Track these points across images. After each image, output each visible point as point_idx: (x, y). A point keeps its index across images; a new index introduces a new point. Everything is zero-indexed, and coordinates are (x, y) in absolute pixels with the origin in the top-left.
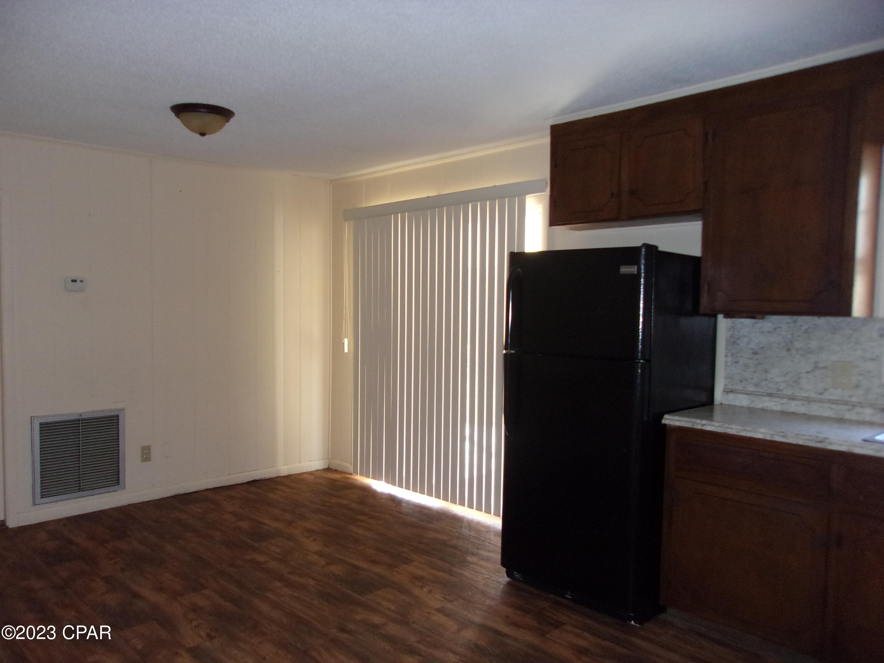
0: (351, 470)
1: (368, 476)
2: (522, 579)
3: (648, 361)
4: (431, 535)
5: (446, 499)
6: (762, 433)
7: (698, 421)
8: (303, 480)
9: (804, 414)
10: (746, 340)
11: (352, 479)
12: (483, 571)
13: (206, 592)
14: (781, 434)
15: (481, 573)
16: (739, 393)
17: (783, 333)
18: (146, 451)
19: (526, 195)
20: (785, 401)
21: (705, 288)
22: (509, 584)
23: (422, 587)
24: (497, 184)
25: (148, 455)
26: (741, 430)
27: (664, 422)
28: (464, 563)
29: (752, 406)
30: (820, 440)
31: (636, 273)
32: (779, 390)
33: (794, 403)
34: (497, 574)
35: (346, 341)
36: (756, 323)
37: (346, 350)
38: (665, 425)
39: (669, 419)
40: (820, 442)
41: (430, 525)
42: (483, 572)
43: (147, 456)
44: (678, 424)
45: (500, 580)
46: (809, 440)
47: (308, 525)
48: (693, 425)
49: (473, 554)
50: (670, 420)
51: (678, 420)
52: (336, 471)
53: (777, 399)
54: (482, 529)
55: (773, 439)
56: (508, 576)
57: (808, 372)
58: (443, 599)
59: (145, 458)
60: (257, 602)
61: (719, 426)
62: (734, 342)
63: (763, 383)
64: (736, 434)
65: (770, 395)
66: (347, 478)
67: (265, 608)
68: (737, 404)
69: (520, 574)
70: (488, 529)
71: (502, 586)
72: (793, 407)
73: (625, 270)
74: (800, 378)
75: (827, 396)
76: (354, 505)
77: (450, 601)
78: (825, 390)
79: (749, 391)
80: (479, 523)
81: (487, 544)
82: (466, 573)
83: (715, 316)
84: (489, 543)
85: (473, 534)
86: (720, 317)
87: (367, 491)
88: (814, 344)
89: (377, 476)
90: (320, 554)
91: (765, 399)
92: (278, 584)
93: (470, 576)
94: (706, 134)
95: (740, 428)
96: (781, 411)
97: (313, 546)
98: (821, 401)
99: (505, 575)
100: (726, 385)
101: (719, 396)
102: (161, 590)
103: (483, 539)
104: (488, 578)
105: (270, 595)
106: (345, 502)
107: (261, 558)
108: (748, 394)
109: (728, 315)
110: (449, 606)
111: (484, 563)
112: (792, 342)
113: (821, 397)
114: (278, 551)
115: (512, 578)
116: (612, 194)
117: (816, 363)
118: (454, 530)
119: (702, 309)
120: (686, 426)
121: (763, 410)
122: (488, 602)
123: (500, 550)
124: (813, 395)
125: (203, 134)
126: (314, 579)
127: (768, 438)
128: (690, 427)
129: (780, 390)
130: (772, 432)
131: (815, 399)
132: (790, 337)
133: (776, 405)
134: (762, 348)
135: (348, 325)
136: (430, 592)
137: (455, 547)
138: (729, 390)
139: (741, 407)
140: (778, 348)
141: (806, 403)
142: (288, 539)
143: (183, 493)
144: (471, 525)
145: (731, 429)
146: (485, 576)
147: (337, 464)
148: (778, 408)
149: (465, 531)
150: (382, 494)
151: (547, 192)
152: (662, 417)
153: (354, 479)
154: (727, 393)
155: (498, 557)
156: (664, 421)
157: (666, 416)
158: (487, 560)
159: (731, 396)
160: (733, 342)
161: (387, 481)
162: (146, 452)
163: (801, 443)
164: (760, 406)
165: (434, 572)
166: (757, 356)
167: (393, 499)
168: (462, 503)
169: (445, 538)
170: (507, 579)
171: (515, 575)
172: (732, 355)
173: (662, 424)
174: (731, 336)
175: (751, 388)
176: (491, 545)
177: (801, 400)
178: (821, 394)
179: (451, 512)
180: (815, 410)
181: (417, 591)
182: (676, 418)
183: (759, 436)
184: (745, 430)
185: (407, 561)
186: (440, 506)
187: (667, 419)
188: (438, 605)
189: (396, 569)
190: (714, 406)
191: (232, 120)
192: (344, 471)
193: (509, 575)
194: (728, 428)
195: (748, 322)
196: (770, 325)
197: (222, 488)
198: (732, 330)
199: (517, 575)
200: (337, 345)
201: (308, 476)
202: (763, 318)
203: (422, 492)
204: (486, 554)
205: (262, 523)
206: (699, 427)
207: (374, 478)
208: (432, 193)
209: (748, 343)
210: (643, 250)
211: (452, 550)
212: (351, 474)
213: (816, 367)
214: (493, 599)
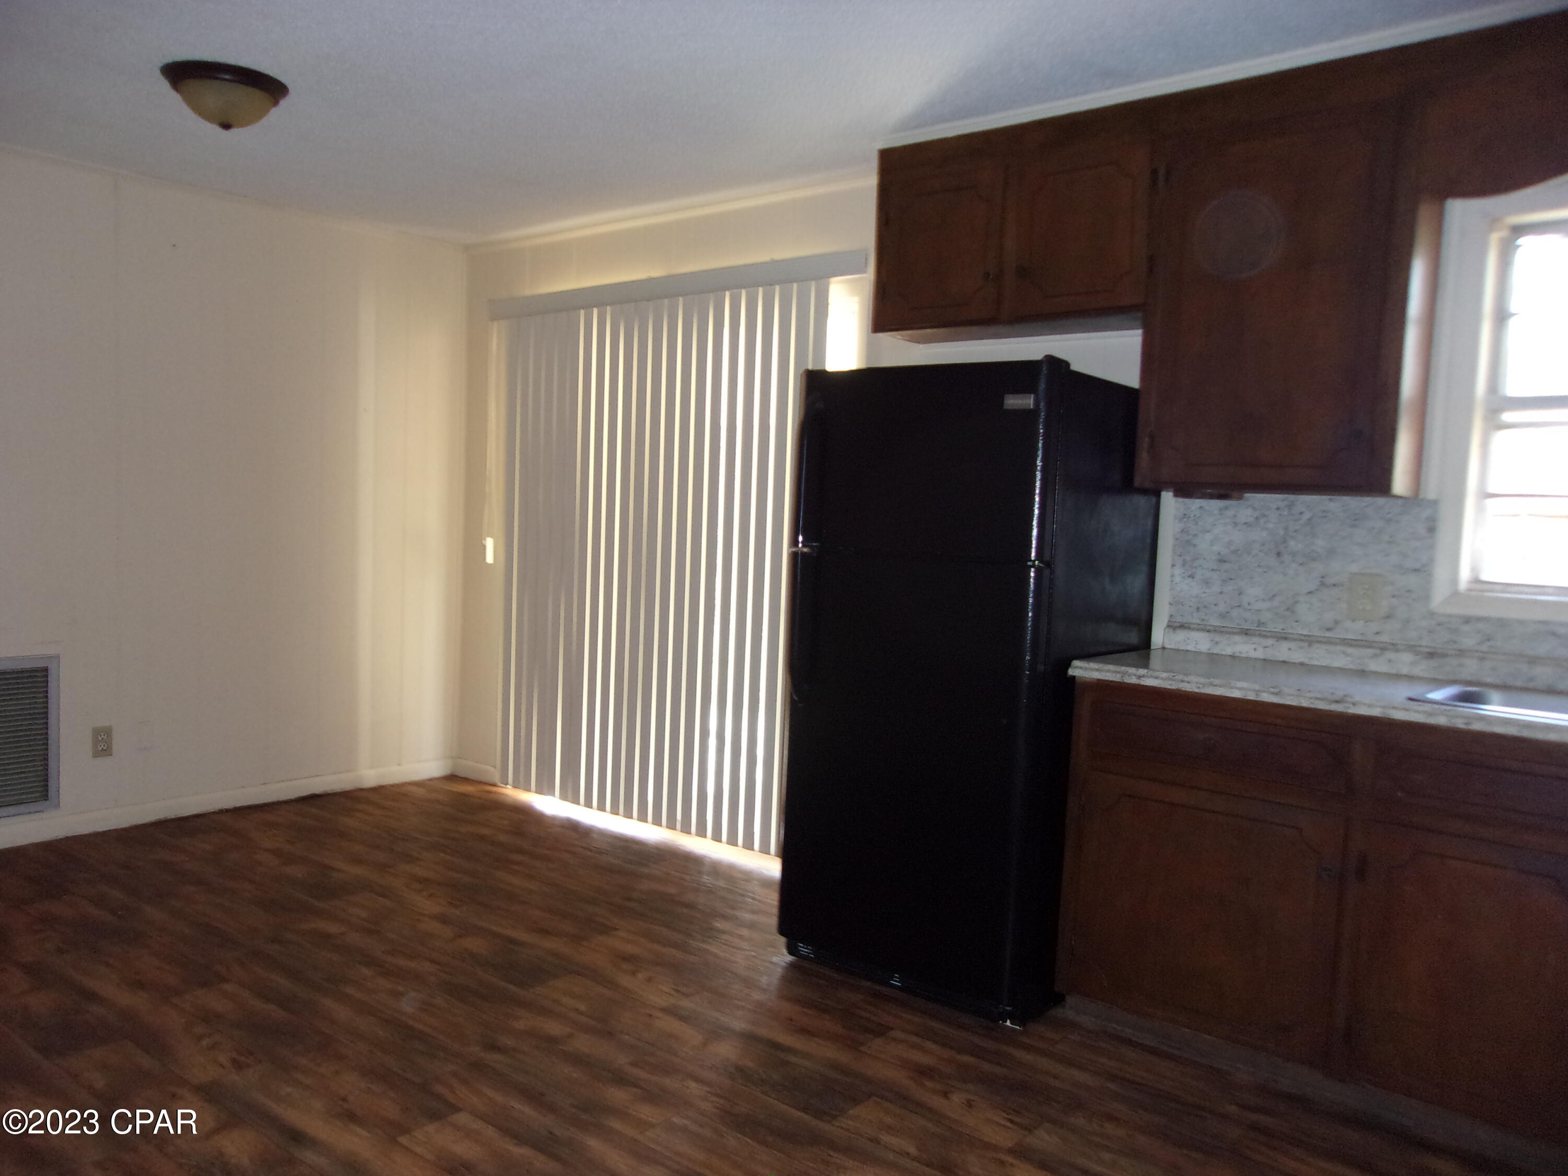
0: (496, 778)
1: (528, 789)
2: (813, 956)
3: (1048, 565)
4: (645, 885)
5: (671, 826)
6: (1240, 689)
7: (1132, 670)
8: (406, 795)
9: (1302, 664)
10: (1208, 537)
11: (495, 793)
12: (744, 945)
13: (228, 987)
14: (1272, 690)
15: (739, 949)
16: (1193, 629)
17: (1270, 526)
18: (102, 737)
19: (829, 278)
20: (1270, 642)
21: (1144, 443)
22: (792, 965)
23: (634, 973)
24: (778, 256)
25: (106, 745)
26: (1204, 685)
27: (1073, 672)
28: (710, 933)
29: (1215, 650)
30: (1337, 698)
31: (1032, 407)
32: (1260, 624)
33: (1285, 645)
34: (770, 949)
35: (489, 543)
36: (1226, 508)
37: (490, 559)
38: (1074, 677)
39: (1081, 668)
40: (1337, 702)
41: (646, 871)
42: (745, 947)
43: (104, 745)
44: (1096, 675)
45: (775, 959)
46: (1317, 698)
47: (419, 871)
48: (1122, 676)
49: (724, 917)
50: (1082, 670)
51: (1097, 670)
52: (466, 780)
53: (1255, 639)
54: (739, 875)
55: (1259, 699)
56: (791, 952)
57: (1310, 593)
58: (673, 993)
59: (100, 749)
60: (328, 1003)
61: (1168, 679)
62: (1188, 541)
63: (1235, 613)
64: (1197, 691)
65: (1246, 633)
66: (490, 792)
67: (342, 1013)
68: (1190, 648)
69: (809, 947)
70: (748, 876)
71: (780, 970)
72: (1284, 652)
73: (1013, 402)
74: (1296, 602)
75: (1339, 634)
76: (503, 838)
77: (686, 995)
78: (1336, 622)
79: (1210, 625)
80: (732, 867)
81: (750, 900)
82: (713, 949)
83: (1158, 496)
84: (753, 899)
85: (722, 883)
86: (1167, 497)
87: (526, 814)
88: (1320, 544)
89: (545, 787)
90: (443, 919)
91: (1237, 638)
92: (366, 972)
93: (721, 954)
94: (1155, 172)
95: (1202, 680)
96: (1264, 660)
97: (428, 905)
98: (1329, 642)
99: (785, 951)
100: (1171, 616)
101: (1158, 636)
102: (139, 985)
103: (741, 892)
104: (754, 957)
105: (350, 990)
106: (485, 831)
107: (333, 928)
108: (1209, 631)
109: (1183, 491)
110: (686, 1003)
111: (745, 932)
112: (1285, 542)
113: (1328, 634)
114: (364, 914)
115: (797, 957)
116: (987, 275)
117: (1323, 577)
118: (687, 877)
119: (1137, 482)
120: (1111, 679)
121: (1233, 657)
122: (756, 996)
123: (775, 911)
124: (1316, 632)
125: (226, 126)
126: (432, 961)
127: (1251, 696)
128: (1118, 680)
129: (1263, 623)
130: (1257, 687)
131: (1320, 639)
132: (1282, 532)
133: (1255, 649)
134: (1235, 552)
135: (494, 512)
136: (649, 980)
137: (691, 906)
138: (1178, 624)
139: (1198, 653)
140: (1260, 551)
141: (1306, 644)
142: (383, 895)
143: (173, 817)
144: (717, 869)
145: (1188, 682)
146: (748, 953)
147: (469, 767)
148: (1260, 654)
149: (706, 879)
150: (554, 818)
151: (870, 275)
152: (1068, 665)
153: (503, 794)
154: (1174, 629)
155: (772, 921)
156: (1071, 672)
157: (1076, 663)
158: (752, 926)
159: (1181, 635)
160: (1185, 543)
161: (564, 797)
162: (103, 739)
163: (1305, 704)
164: (1228, 651)
165: (656, 947)
166: (1226, 566)
167: (573, 827)
168: (702, 833)
169: (672, 890)
170: (790, 958)
171: (800, 948)
172: (1184, 564)
173: (1068, 676)
174: (1182, 531)
175: (1214, 622)
176: (756, 902)
177: (1295, 640)
178: (1329, 629)
179: (681, 848)
180: (1320, 656)
181: (625, 981)
182: (1093, 665)
183: (1236, 694)
184: (1212, 685)
185: (606, 930)
186: (661, 839)
187: (1076, 667)
188: (663, 1001)
189: (585, 943)
190: (1152, 651)
191: (284, 103)
192: (484, 779)
193: (792, 950)
194: (1183, 681)
195: (1216, 504)
196: (1249, 511)
197: (250, 808)
198: (1185, 520)
199: (804, 949)
200: (473, 549)
201: (414, 789)
202: (1240, 498)
203: (629, 815)
204: (747, 917)
205: (333, 869)
206: (1134, 680)
207: (539, 791)
208: (656, 272)
209: (1212, 543)
210: (1045, 370)
211: (685, 910)
212: (495, 785)
213: (1323, 584)
214: (764, 991)
